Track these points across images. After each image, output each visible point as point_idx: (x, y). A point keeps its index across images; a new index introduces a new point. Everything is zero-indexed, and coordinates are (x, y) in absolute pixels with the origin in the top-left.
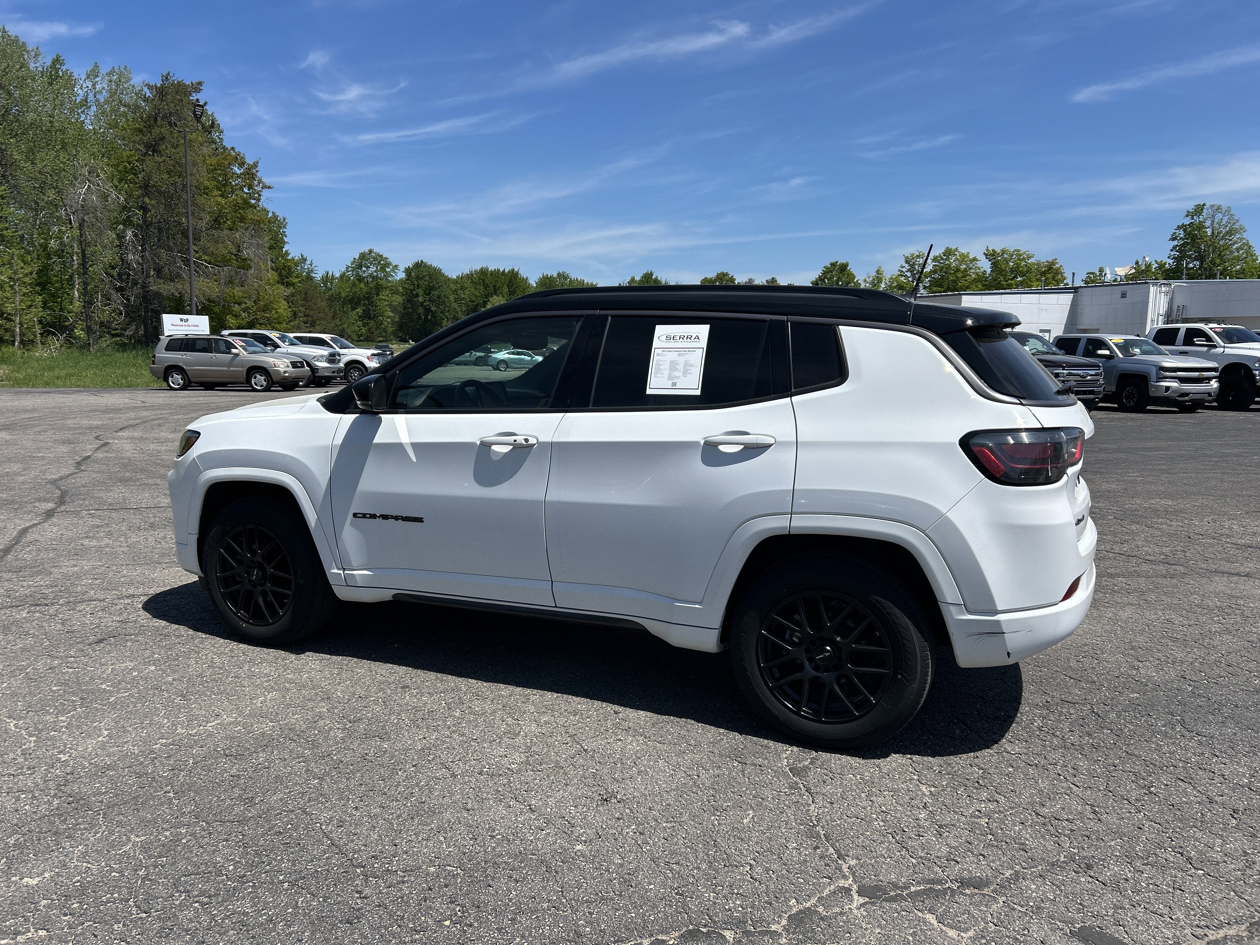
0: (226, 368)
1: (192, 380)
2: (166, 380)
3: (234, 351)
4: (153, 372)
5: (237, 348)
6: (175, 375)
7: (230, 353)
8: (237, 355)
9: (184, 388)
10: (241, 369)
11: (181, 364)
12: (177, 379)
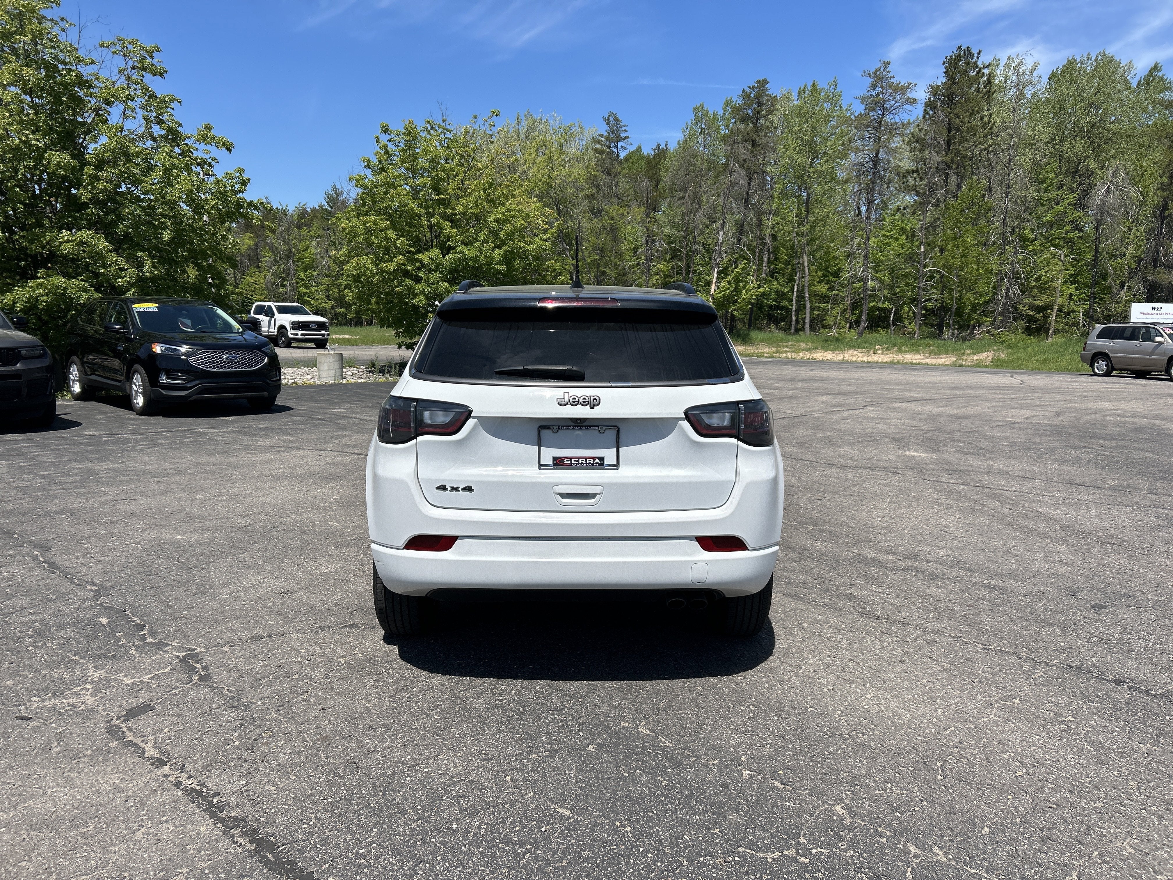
0: (1147, 357)
1: (1115, 367)
2: (1092, 366)
3: (1158, 339)
4: (1083, 358)
5: (1162, 336)
6: (1101, 362)
7: (1153, 341)
8: (1161, 343)
9: (1107, 374)
10: (1162, 358)
11: (1107, 351)
12: (1102, 365)
